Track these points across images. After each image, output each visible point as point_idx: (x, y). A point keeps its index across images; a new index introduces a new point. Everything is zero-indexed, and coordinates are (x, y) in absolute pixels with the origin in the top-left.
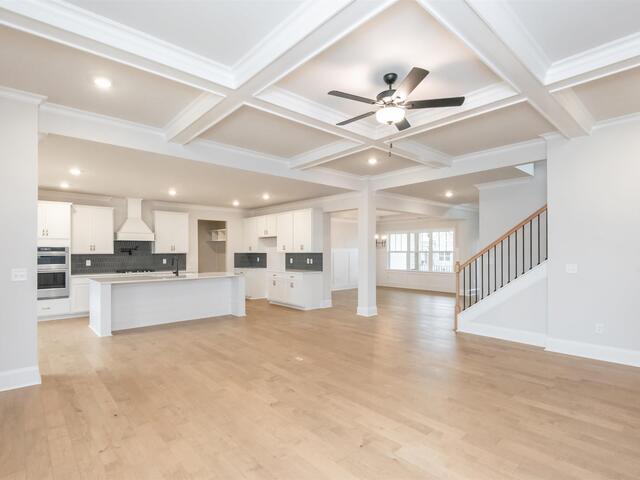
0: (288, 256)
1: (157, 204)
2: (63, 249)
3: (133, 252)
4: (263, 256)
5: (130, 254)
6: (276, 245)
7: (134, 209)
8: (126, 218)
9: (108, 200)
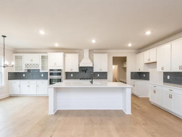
0: (166, 74)
1: (95, 51)
2: (60, 70)
3: (86, 71)
4: (147, 74)
5: (86, 72)
6: (156, 68)
7: (86, 54)
8: (83, 58)
9: (78, 51)
